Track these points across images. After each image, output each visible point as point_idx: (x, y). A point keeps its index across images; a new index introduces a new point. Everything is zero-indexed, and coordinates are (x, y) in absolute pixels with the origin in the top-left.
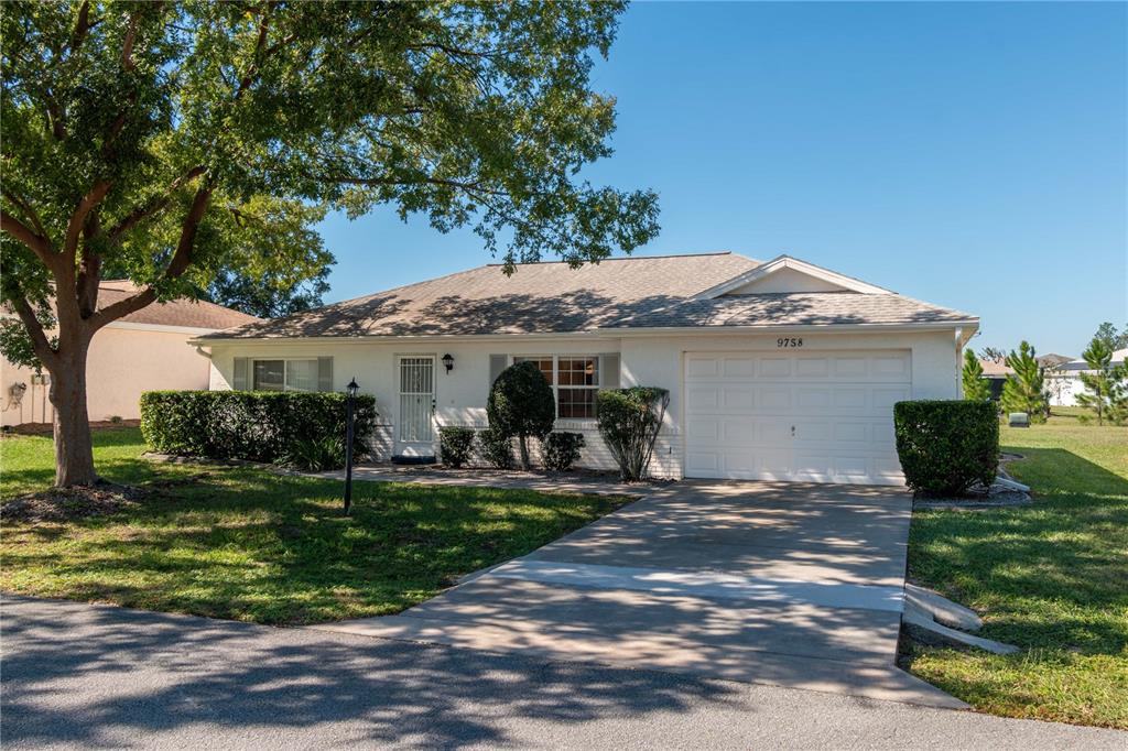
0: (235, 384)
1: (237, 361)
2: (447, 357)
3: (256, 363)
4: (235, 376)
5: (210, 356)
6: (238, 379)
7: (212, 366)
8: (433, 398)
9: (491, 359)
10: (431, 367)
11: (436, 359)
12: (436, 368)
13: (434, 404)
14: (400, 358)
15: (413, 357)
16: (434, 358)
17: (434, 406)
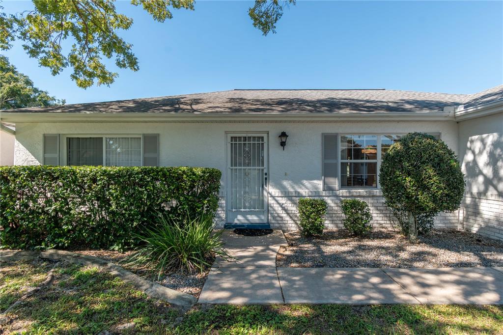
0: (45, 159)
1: (46, 137)
2: (284, 135)
3: (69, 140)
4: (45, 152)
5: (14, 133)
6: (48, 155)
7: (17, 143)
8: (265, 171)
9: (323, 137)
10: (263, 144)
11: (268, 136)
12: (268, 145)
13: (266, 176)
14: (230, 135)
15: (244, 135)
16: (265, 136)
17: (266, 179)
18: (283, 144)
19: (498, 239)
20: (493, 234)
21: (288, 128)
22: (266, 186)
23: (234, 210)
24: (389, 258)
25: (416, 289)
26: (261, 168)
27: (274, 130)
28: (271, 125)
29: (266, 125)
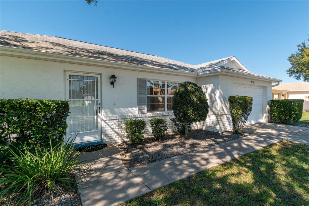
2: (113, 77)
8: (99, 102)
9: (138, 80)
10: (97, 82)
11: (101, 77)
12: (101, 83)
13: (100, 106)
14: (68, 74)
15: (82, 74)
16: (99, 76)
17: (100, 108)
18: (112, 83)
19: (213, 131)
20: (211, 129)
21: (117, 73)
22: (100, 113)
23: (72, 133)
24: (182, 149)
25: (203, 162)
26: (96, 100)
27: (107, 73)
28: (104, 69)
29: (101, 68)
